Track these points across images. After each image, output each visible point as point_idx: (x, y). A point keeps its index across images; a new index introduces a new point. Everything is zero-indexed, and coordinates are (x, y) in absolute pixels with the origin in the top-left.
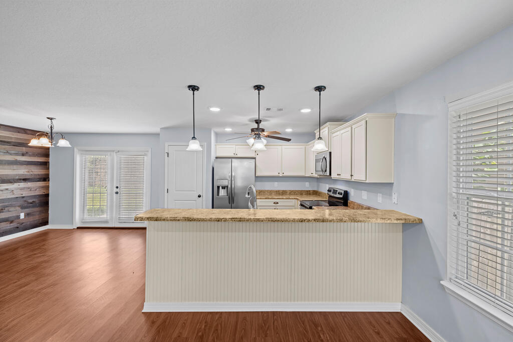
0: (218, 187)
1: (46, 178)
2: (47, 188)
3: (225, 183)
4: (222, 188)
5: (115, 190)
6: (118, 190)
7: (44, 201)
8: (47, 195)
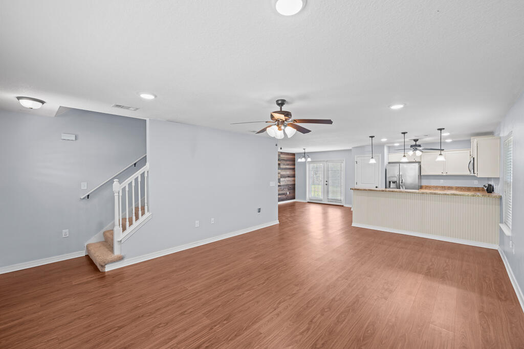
0: (390, 182)
1: (294, 176)
2: (294, 181)
3: (395, 179)
4: (393, 182)
5: (326, 183)
6: (327, 183)
7: (293, 188)
8: (294, 184)
